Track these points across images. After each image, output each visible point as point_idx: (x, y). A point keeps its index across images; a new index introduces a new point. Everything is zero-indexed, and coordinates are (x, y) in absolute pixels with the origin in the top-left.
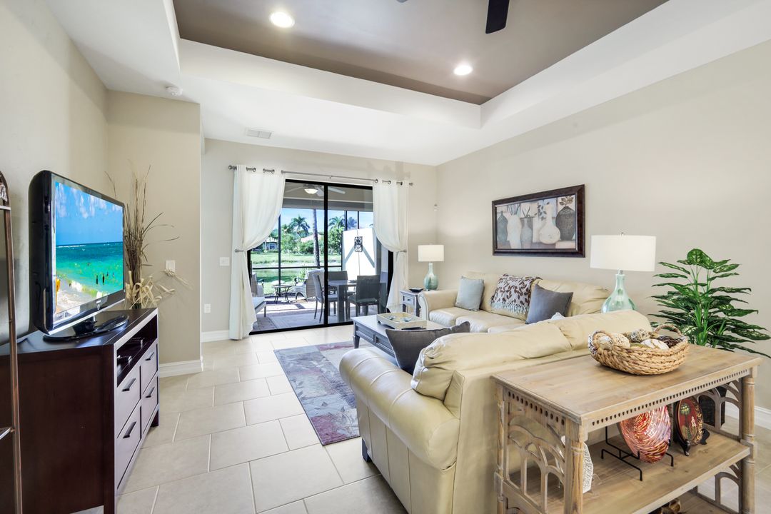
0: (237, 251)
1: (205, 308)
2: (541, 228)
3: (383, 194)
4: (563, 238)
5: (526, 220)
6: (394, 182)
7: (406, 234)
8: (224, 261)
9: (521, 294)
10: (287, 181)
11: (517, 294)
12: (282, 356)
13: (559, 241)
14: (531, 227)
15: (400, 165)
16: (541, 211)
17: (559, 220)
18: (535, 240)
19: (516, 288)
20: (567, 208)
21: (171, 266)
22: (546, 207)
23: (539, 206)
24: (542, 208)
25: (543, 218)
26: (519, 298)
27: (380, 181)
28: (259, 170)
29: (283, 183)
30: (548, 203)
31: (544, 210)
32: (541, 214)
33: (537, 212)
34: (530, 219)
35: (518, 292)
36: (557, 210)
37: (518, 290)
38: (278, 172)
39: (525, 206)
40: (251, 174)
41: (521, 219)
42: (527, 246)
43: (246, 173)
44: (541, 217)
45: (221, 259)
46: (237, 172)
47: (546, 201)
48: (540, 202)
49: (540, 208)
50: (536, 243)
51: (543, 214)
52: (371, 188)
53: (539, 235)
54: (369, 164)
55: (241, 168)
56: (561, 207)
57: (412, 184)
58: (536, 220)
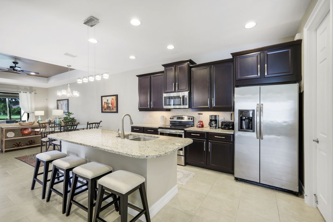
6: (28, 92)
7: (33, 108)
15: (31, 87)
27: (21, 92)
52: (18, 94)
54: (18, 87)
57: (36, 93)
58: (63, 105)
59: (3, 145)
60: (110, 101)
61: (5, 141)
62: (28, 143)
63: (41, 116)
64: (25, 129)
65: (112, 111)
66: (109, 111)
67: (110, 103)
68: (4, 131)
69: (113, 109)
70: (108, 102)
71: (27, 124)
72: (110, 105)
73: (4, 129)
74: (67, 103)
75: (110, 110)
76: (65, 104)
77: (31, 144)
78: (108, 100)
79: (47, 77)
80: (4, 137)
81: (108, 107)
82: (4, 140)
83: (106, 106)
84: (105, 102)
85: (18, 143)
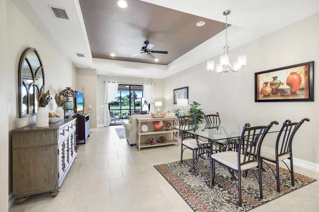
0: (106, 104)
1: (98, 118)
3: (146, 87)
6: (149, 84)
7: (153, 99)
8: (103, 106)
10: (119, 84)
12: (116, 129)
15: (151, 79)
21: (90, 107)
27: (145, 84)
28: (111, 82)
29: (118, 85)
38: (116, 82)
40: (109, 83)
43: (108, 83)
45: (102, 105)
46: (105, 83)
52: (143, 86)
54: (142, 79)
55: (107, 82)
57: (155, 84)
58: (181, 95)
59: (138, 140)
61: (141, 136)
62: (160, 140)
63: (160, 107)
64: (158, 122)
65: (290, 98)
68: (140, 123)
69: (294, 93)
70: (276, 81)
71: (159, 117)
72: (284, 87)
73: (140, 122)
74: (186, 91)
75: (282, 96)
76: (183, 93)
77: (162, 142)
78: (275, 78)
79: (166, 65)
80: (140, 132)
81: (277, 91)
82: (140, 134)
84: (266, 83)
85: (151, 140)
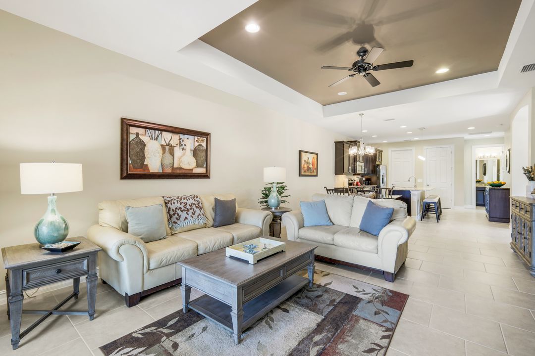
2: (181, 157)
4: (198, 166)
5: (167, 148)
9: (188, 210)
11: (185, 212)
13: (195, 167)
14: (172, 154)
16: (182, 143)
17: (195, 153)
18: (176, 166)
19: (180, 208)
20: (200, 145)
22: (186, 140)
23: (180, 139)
24: (183, 141)
25: (183, 149)
26: (188, 214)
30: (188, 139)
31: (184, 143)
32: (182, 145)
33: (178, 143)
34: (172, 148)
35: (185, 210)
36: (194, 146)
37: (183, 209)
39: (167, 136)
41: (162, 145)
42: (168, 170)
44: (182, 147)
47: (186, 136)
48: (182, 136)
49: (181, 141)
50: (177, 168)
51: (183, 146)
53: (180, 162)
56: (197, 144)
60: (310, 161)
65: (313, 174)
66: (309, 174)
67: (311, 162)
69: (313, 171)
70: (309, 161)
72: (311, 166)
75: (311, 172)
78: (308, 158)
81: (309, 168)
83: (306, 166)
84: (305, 161)
